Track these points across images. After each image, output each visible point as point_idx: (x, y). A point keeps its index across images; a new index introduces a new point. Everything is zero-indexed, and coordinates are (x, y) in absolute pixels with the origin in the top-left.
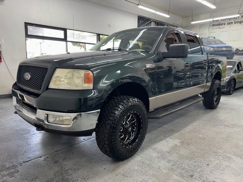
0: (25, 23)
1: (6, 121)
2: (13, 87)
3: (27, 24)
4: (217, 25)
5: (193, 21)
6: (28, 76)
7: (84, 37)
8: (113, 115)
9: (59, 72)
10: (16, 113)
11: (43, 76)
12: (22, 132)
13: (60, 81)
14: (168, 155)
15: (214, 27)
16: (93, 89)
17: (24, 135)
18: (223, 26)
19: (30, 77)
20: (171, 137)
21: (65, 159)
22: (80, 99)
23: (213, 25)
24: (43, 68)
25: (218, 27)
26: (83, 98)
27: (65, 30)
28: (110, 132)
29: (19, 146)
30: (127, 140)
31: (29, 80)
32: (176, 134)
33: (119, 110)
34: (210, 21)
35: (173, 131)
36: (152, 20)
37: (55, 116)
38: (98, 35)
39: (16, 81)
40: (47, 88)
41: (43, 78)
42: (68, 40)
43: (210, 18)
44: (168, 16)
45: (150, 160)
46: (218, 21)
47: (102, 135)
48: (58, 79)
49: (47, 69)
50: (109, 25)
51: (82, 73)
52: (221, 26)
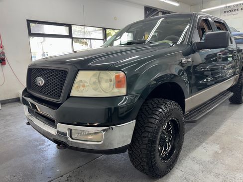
0: (28, 21)
1: (17, 129)
2: (23, 95)
3: (29, 22)
4: (230, 11)
5: (203, 8)
6: (41, 81)
7: (90, 33)
8: (150, 125)
9: (82, 76)
10: (28, 124)
11: (61, 84)
12: (36, 143)
13: (84, 86)
14: (212, 166)
15: (226, 14)
16: (127, 95)
17: (39, 147)
18: (236, 12)
19: (44, 82)
20: (207, 142)
21: (91, 177)
22: (109, 109)
23: (225, 12)
24: (60, 71)
25: (230, 13)
26: (113, 107)
27: (69, 26)
28: (149, 147)
29: (35, 162)
30: (164, 152)
31: (42, 86)
32: (211, 138)
33: (157, 118)
34: (221, 8)
35: (206, 133)
36: (159, 10)
37: (80, 132)
38: (105, 29)
39: (26, 86)
40: (69, 96)
41: (62, 87)
42: (73, 36)
43: (222, 4)
44: (177, 4)
45: (194, 175)
46: (230, 7)
47: (139, 150)
48: (81, 84)
49: (66, 72)
50: (115, 17)
51: (113, 74)
52: (234, 13)
